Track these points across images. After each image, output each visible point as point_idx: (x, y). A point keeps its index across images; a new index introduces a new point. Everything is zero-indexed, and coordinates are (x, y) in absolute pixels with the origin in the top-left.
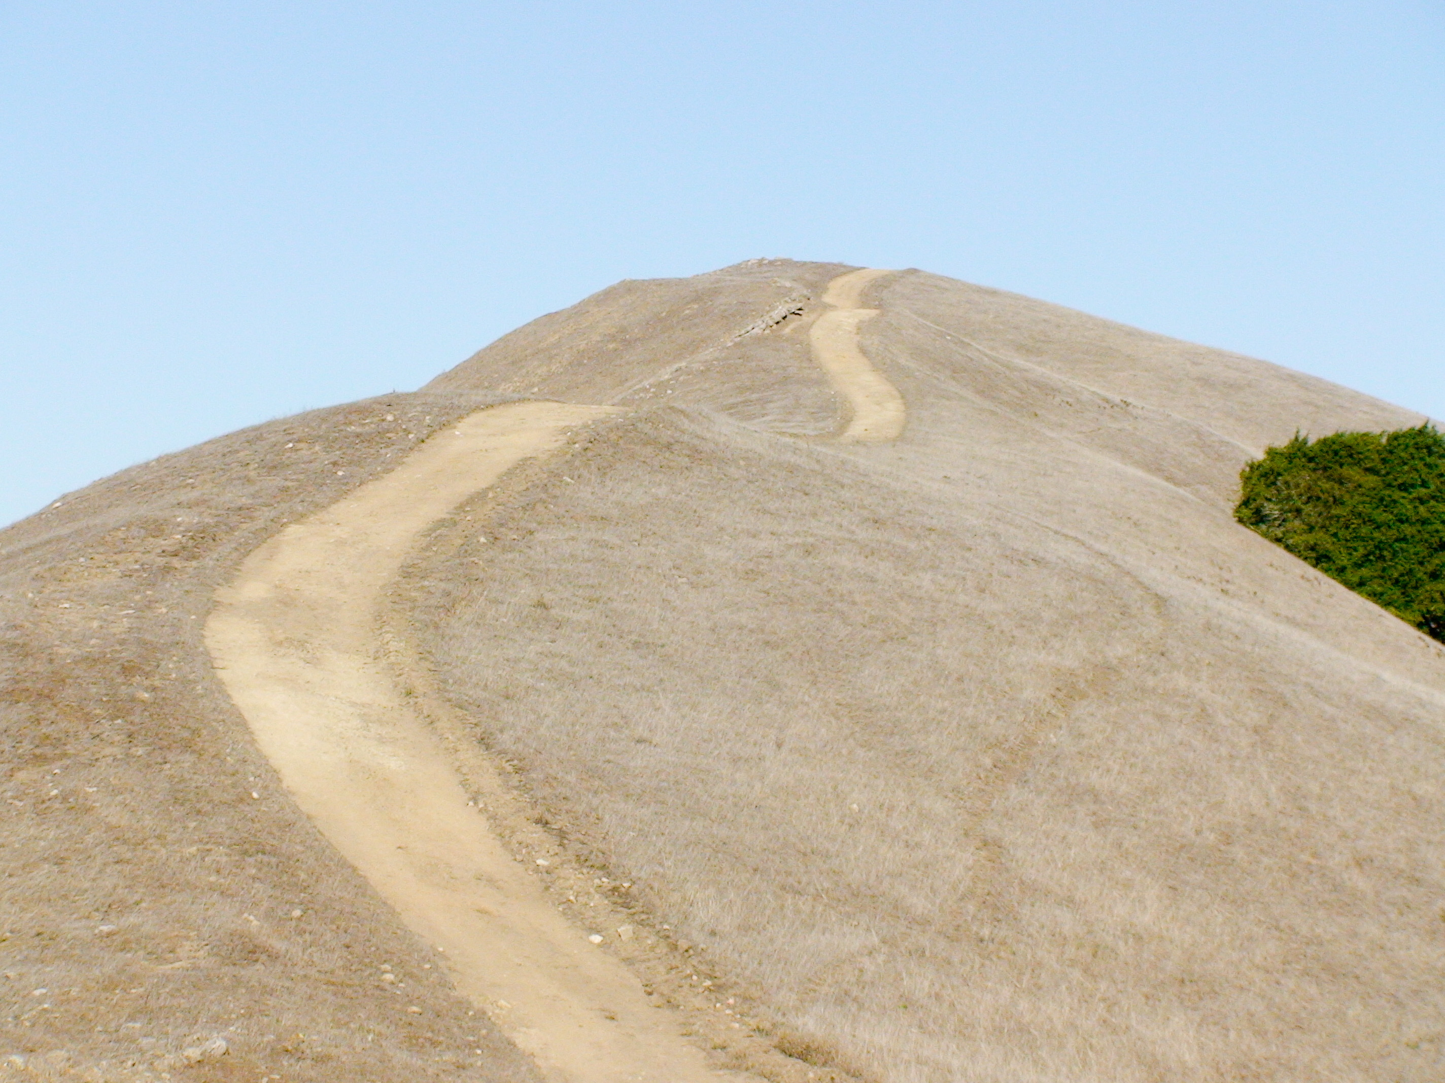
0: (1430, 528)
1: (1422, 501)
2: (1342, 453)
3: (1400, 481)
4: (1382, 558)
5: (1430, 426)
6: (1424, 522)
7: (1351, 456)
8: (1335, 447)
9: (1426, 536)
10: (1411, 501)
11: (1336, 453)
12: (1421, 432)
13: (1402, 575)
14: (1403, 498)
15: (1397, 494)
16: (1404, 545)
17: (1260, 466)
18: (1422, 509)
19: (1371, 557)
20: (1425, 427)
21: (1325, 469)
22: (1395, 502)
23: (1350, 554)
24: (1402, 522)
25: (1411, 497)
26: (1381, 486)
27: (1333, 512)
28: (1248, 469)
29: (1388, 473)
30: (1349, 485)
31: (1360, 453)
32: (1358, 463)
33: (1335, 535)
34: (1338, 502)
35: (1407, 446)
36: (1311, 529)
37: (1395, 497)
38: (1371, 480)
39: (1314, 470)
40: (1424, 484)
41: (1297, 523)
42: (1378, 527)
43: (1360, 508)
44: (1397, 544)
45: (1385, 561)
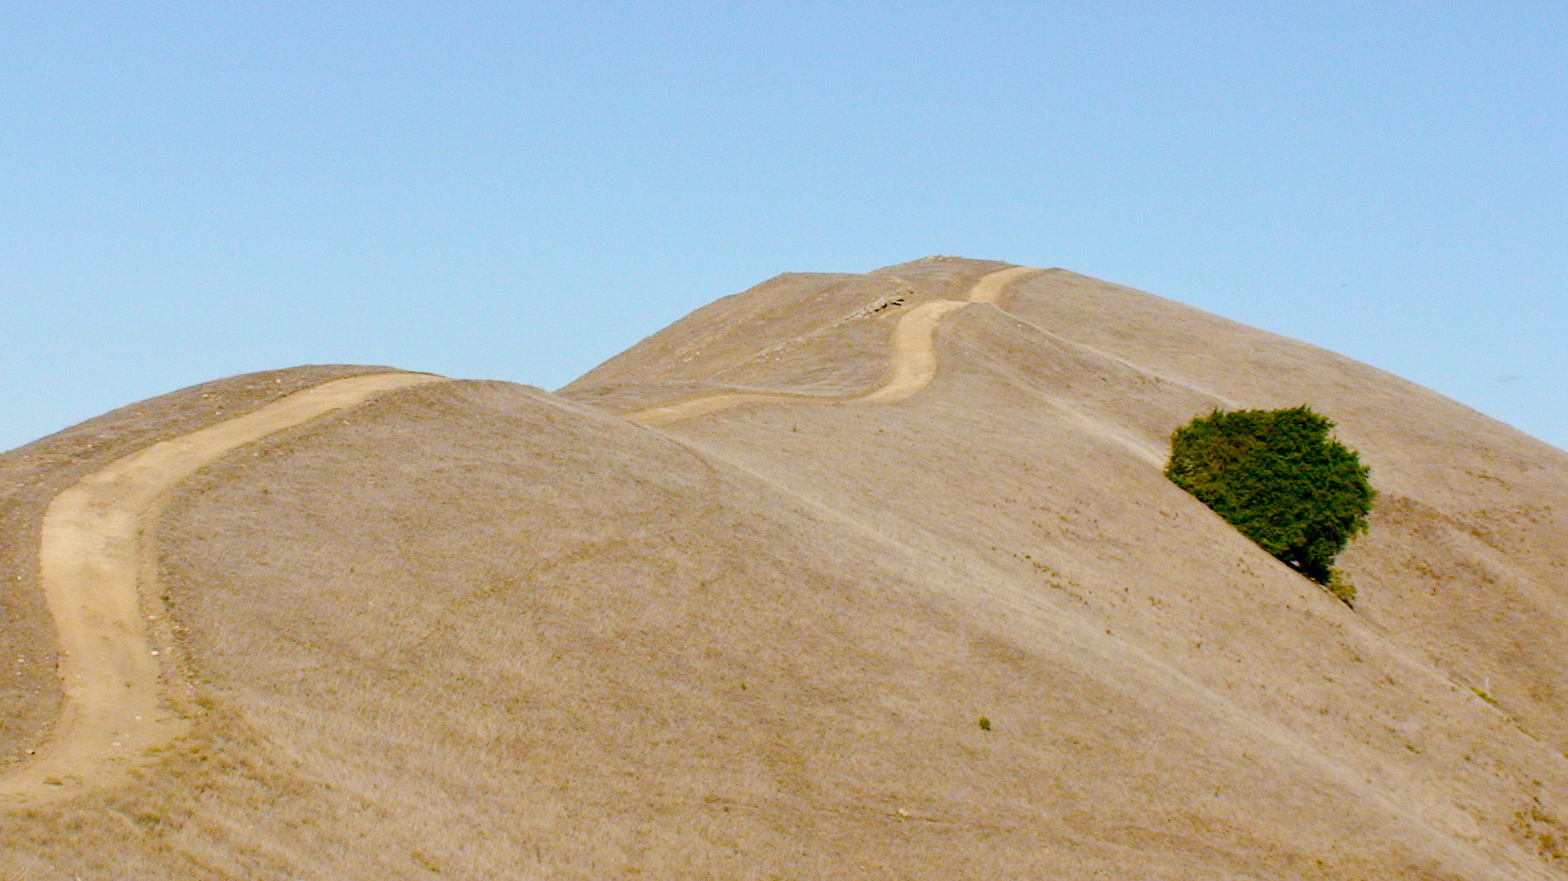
0: (1299, 482)
1: (1295, 461)
2: (1241, 425)
3: (1279, 447)
4: (1261, 502)
5: (1307, 408)
6: (1295, 478)
7: (1247, 426)
8: (1236, 420)
9: (1296, 487)
10: (1287, 461)
11: (1237, 424)
12: (1300, 412)
13: (1275, 515)
14: (1281, 459)
15: (1276, 457)
16: (1279, 494)
17: (1185, 432)
18: (1294, 468)
19: (1254, 502)
20: (1303, 408)
21: (1229, 435)
22: (1274, 462)
23: (1239, 499)
24: (1279, 476)
25: (1287, 458)
26: (1265, 449)
27: (1229, 467)
28: (1177, 434)
29: (1271, 441)
30: (1243, 448)
31: (1254, 425)
32: (1252, 432)
33: (1229, 484)
34: (1234, 460)
35: (1288, 422)
36: (1214, 478)
37: (1274, 458)
38: (1261, 445)
39: (1222, 436)
40: (1298, 450)
41: (1205, 474)
42: (1260, 480)
43: (1248, 465)
44: (1274, 493)
45: (1264, 505)
